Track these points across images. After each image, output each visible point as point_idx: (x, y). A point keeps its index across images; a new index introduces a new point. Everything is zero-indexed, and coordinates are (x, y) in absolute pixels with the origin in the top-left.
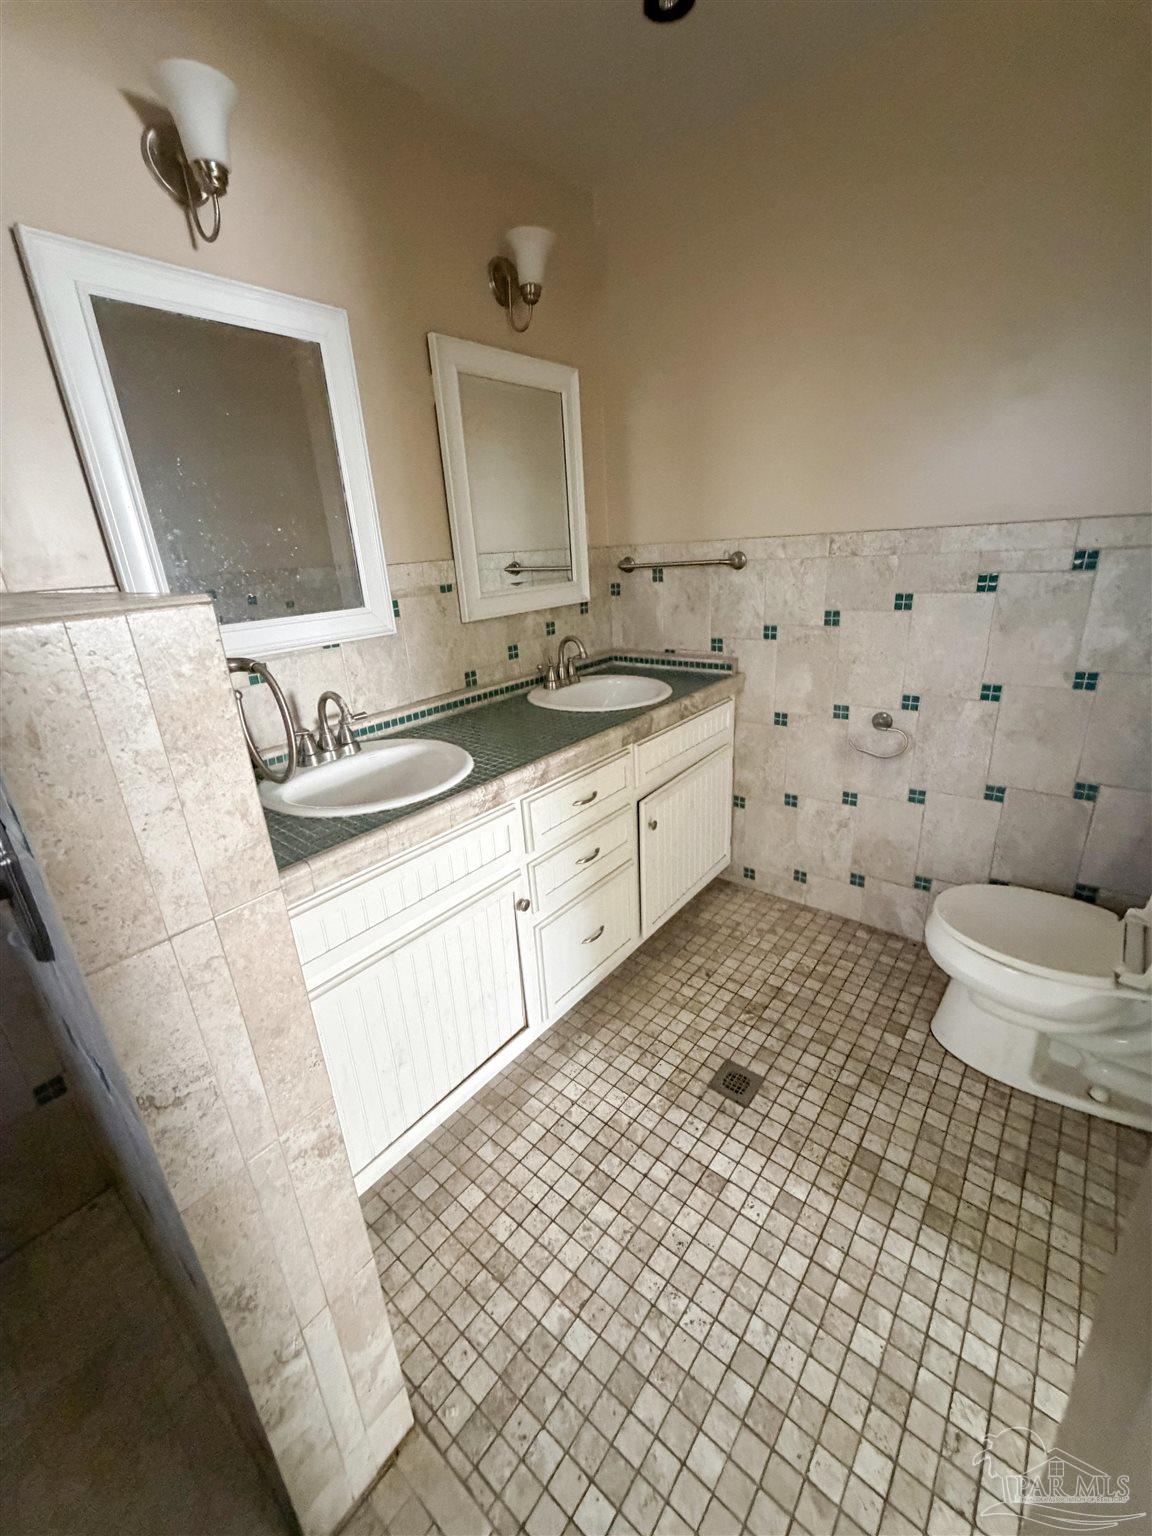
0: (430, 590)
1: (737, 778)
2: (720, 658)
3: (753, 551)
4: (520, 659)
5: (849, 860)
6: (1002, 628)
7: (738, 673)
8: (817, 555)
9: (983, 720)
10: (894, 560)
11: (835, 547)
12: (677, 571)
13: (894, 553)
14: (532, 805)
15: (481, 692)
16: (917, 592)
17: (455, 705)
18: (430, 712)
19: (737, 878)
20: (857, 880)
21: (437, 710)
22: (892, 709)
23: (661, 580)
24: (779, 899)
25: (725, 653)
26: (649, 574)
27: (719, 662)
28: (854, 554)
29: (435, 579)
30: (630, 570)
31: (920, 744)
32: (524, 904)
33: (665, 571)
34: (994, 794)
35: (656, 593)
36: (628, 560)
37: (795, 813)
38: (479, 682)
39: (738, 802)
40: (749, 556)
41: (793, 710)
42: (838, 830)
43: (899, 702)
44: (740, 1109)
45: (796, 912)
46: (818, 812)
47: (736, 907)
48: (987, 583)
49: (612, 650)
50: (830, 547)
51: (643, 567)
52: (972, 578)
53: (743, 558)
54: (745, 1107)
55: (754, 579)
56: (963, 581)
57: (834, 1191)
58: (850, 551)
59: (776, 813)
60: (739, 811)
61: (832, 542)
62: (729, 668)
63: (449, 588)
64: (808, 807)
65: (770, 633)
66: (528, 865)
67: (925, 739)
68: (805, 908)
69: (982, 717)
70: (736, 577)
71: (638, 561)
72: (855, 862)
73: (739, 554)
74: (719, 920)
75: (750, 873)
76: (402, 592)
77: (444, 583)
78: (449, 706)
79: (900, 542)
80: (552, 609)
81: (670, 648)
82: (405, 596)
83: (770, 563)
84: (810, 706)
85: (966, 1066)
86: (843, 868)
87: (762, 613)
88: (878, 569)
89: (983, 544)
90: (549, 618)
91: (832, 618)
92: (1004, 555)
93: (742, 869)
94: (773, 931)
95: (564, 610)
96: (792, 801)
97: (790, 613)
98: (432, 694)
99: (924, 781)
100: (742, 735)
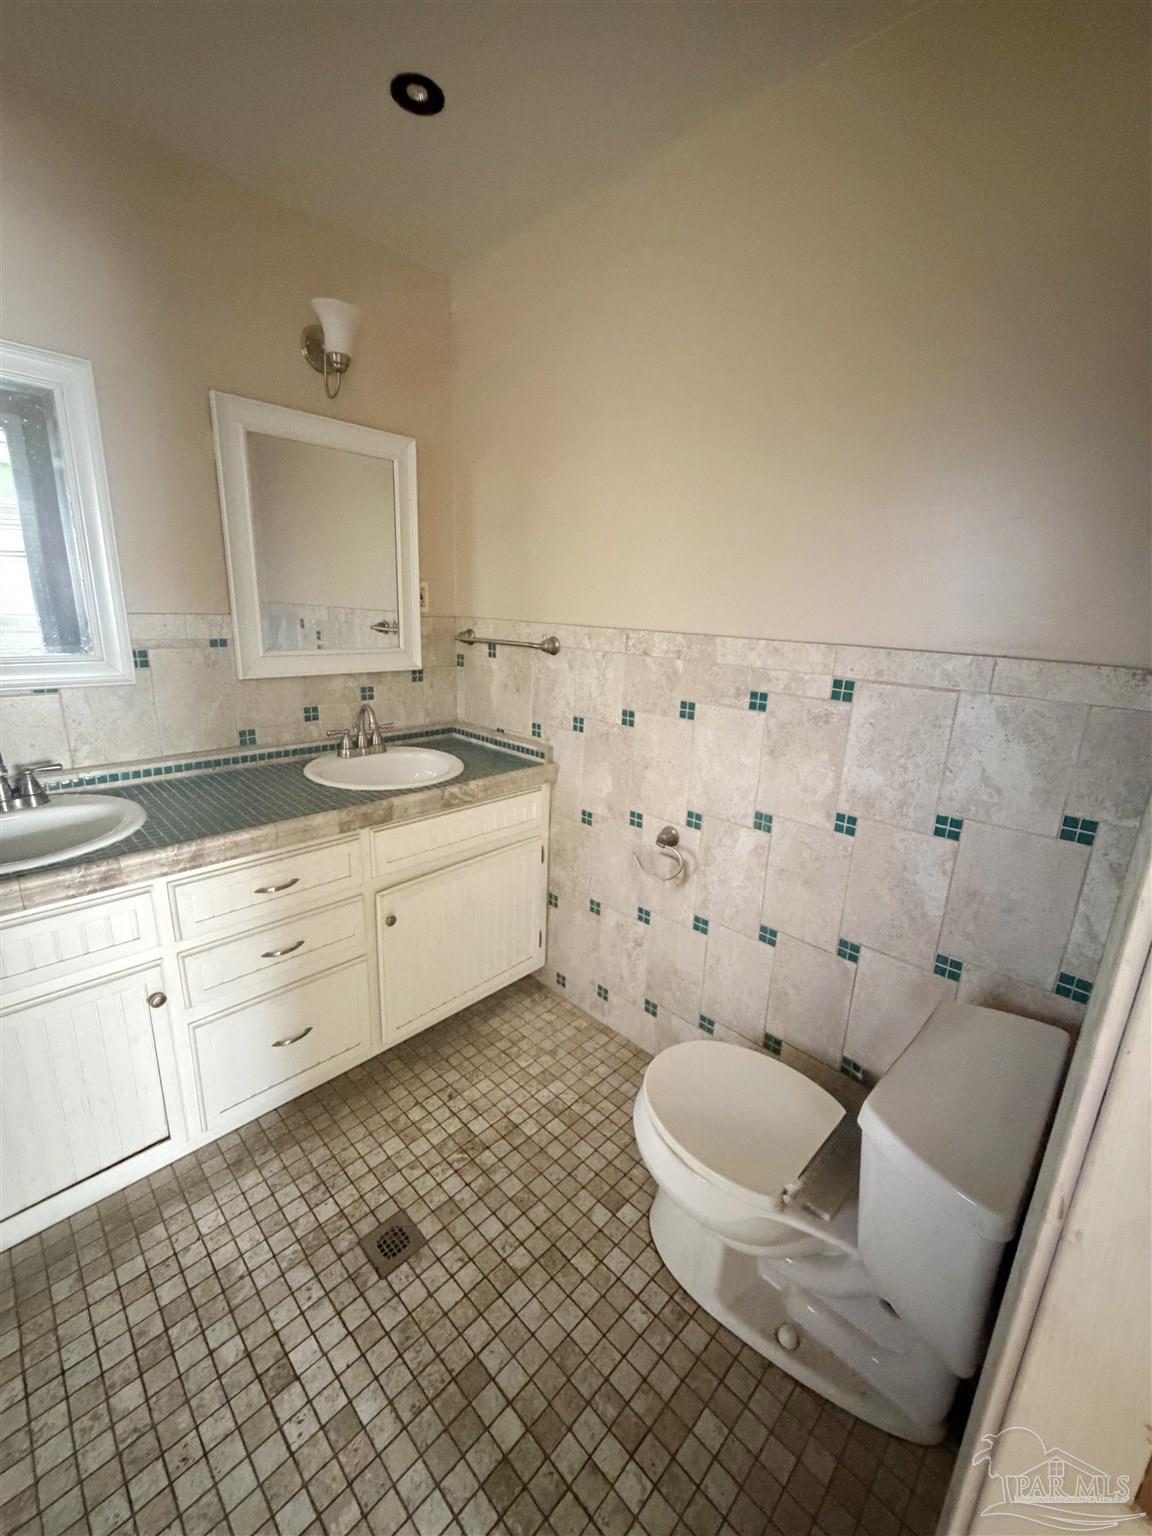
0: (195, 643)
1: (552, 875)
2: (537, 743)
3: (565, 640)
4: (320, 722)
5: (643, 986)
6: (772, 752)
7: (551, 762)
8: (616, 650)
9: (757, 850)
10: (679, 664)
11: (631, 643)
12: (507, 648)
13: (679, 658)
14: (177, 889)
15: (257, 752)
16: (700, 702)
17: (217, 763)
18: (179, 768)
19: (550, 981)
20: (651, 1008)
21: (189, 767)
22: (678, 824)
23: (494, 656)
24: (584, 1015)
25: (542, 740)
26: (485, 648)
27: (535, 748)
28: (646, 653)
29: (204, 631)
30: (471, 643)
31: (703, 868)
32: (157, 999)
33: (498, 647)
34: (768, 936)
35: (490, 670)
36: (470, 632)
37: (599, 921)
38: (258, 742)
39: (552, 900)
40: (561, 643)
41: (598, 811)
42: (634, 948)
43: (683, 818)
44: (374, 1277)
45: (593, 1032)
46: (617, 924)
47: (533, 1017)
48: (758, 701)
49: (456, 721)
50: (627, 643)
51: (480, 641)
52: (746, 695)
53: (557, 644)
54: (380, 1277)
55: (566, 666)
56: (738, 695)
57: (406, 1416)
58: (642, 650)
59: (582, 917)
60: (553, 909)
61: (628, 638)
62: (542, 756)
63: (224, 643)
64: (609, 916)
65: (578, 724)
66: (178, 954)
67: (707, 865)
68: (605, 1030)
69: (755, 848)
70: (551, 661)
71: (478, 634)
72: (649, 987)
73: (553, 640)
74: (505, 1030)
75: (561, 980)
76: (154, 643)
77: (215, 636)
78: (208, 764)
79: (683, 647)
80: (370, 674)
81: (501, 728)
82: (158, 647)
83: (578, 652)
84: (610, 809)
85: (664, 1265)
86: (638, 992)
87: (572, 705)
88: (665, 672)
89: (754, 660)
90: (366, 683)
91: (628, 718)
92: (772, 673)
93: (555, 974)
94: (553, 1053)
95: (389, 675)
96: (596, 908)
97: (595, 708)
98: (189, 750)
99: (707, 908)
100: (556, 828)
